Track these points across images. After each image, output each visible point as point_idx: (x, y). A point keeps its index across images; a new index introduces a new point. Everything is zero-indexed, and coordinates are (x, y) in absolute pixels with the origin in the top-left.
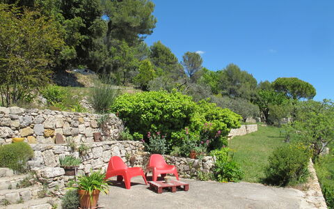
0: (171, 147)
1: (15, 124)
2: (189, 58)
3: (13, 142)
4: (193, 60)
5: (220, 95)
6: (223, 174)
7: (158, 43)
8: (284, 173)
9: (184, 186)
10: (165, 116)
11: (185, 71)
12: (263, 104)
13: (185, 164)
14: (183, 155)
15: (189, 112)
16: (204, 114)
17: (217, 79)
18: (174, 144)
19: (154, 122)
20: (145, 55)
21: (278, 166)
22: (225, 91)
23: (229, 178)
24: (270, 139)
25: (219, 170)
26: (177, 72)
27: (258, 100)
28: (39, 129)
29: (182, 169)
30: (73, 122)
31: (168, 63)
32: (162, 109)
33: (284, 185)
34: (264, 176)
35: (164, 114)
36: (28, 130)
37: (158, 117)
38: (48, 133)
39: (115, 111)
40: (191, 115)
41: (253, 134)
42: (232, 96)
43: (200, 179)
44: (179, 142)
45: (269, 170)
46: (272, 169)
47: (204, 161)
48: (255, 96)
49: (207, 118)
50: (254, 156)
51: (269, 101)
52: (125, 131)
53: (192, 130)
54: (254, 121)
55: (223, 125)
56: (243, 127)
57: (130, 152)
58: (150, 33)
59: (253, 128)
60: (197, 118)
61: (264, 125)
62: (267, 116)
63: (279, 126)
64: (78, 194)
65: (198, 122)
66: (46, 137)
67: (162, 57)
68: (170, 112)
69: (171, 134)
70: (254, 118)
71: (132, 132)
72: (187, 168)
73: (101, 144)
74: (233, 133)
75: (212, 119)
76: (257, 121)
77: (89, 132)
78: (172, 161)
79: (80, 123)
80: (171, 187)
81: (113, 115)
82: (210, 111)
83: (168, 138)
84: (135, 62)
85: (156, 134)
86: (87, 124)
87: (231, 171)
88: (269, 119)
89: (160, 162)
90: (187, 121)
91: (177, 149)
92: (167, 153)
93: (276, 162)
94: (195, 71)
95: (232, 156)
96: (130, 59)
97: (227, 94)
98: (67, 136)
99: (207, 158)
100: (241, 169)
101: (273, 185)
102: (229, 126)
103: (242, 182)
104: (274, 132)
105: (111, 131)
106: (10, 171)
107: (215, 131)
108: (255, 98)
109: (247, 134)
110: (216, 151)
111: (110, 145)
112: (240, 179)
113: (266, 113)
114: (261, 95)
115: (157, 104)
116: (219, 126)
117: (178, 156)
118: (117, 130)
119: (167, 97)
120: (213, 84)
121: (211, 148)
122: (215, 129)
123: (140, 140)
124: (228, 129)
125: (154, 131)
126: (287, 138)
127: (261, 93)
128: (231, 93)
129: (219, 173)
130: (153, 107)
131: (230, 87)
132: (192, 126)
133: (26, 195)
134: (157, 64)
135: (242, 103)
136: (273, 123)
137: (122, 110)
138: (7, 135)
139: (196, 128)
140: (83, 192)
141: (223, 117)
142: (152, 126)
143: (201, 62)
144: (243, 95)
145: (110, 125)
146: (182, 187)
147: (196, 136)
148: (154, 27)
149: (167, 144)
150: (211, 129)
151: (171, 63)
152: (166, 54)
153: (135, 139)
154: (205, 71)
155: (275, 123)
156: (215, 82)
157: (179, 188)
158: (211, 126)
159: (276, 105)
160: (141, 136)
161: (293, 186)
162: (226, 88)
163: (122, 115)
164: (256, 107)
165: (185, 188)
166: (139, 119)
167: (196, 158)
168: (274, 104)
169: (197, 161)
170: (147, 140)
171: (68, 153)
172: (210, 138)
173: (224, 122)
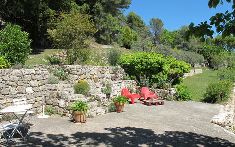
0: (152, 83)
1: (79, 73)
2: (154, 23)
3: (78, 82)
4: (157, 23)
5: (176, 48)
6: (180, 97)
7: (132, 12)
8: (213, 96)
9: (161, 103)
10: (149, 67)
11: (151, 31)
12: (206, 54)
13: (160, 92)
14: (158, 88)
15: (161, 64)
16: (170, 65)
17: (174, 36)
18: (153, 81)
19: (142, 70)
20: (123, 21)
21: (210, 92)
22: (180, 45)
23: (184, 99)
24: (210, 78)
25: (178, 95)
26: (146, 32)
27: (203, 51)
28: (88, 75)
29: (158, 95)
30: (102, 72)
31: (139, 27)
32: (147, 62)
33: (214, 103)
34: (203, 98)
35: (148, 65)
36: (83, 76)
37: (144, 67)
38: (92, 77)
39: (121, 64)
40: (163, 66)
41: (199, 75)
42: (185, 49)
43: (168, 100)
44: (156, 81)
45: (205, 95)
46: (207, 95)
47: (171, 90)
48: (201, 48)
49: (171, 67)
50: (199, 88)
51: (211, 51)
52: (127, 75)
53: (163, 74)
54: (200, 66)
55: (180, 71)
56: (192, 71)
57: (129, 87)
58: (127, 8)
59: (199, 71)
60: (166, 67)
61: (207, 69)
62: (209, 62)
63: (217, 69)
64: (115, 104)
65: (167, 70)
66: (91, 79)
67: (135, 22)
68: (151, 64)
69: (151, 76)
70: (200, 64)
71: (130, 76)
72: (161, 94)
73: (116, 82)
74: (186, 75)
75: (174, 67)
76: (203, 66)
77: (109, 76)
78: (153, 91)
79: (105, 72)
80: (155, 103)
81: (119, 67)
82: (173, 63)
83: (150, 79)
84: (117, 27)
85: (144, 76)
86: (108, 72)
87: (185, 95)
88: (211, 64)
89: (147, 91)
90: (160, 69)
91: (155, 85)
92: (150, 87)
93: (209, 90)
94: (158, 31)
95: (186, 88)
96: (114, 25)
97: (181, 47)
98: (100, 78)
99: (172, 89)
100: (190, 95)
101: (207, 103)
102: (184, 71)
103: (191, 102)
104: (214, 73)
105: (119, 75)
106: (82, 95)
107: (176, 74)
108: (201, 50)
109: (195, 75)
110: (177, 85)
111: (120, 83)
112: (190, 100)
113: (209, 60)
114: (205, 48)
115: (144, 60)
116: (178, 71)
117: (156, 88)
118: (122, 75)
119: (149, 56)
120: (171, 40)
121: (174, 84)
122: (176, 73)
123: (134, 80)
124: (183, 73)
125: (142, 75)
126: (222, 77)
127: (205, 46)
128: (184, 46)
129: (179, 97)
130: (141, 62)
131: (183, 42)
132: (164, 72)
133: (93, 105)
134: (131, 27)
135: (191, 54)
136: (214, 67)
137: (124, 63)
138: (76, 79)
139: (166, 73)
140: (118, 104)
141: (181, 66)
142: (141, 72)
143: (162, 25)
144: (192, 49)
145: (119, 72)
146: (160, 103)
147: (166, 77)
148: (130, 4)
149: (149, 81)
150: (174, 73)
151: (142, 27)
152: (138, 20)
153: (132, 79)
154: (165, 31)
155: (215, 67)
156: (173, 39)
157: (158, 104)
158: (174, 71)
159: (216, 55)
160: (135, 78)
161: (219, 103)
162: (180, 43)
163: (125, 66)
164: (202, 57)
165: (162, 104)
166: (134, 68)
167: (165, 89)
168: (214, 54)
169: (166, 90)
170: (139, 80)
171: (102, 87)
172: (173, 78)
173: (181, 69)
